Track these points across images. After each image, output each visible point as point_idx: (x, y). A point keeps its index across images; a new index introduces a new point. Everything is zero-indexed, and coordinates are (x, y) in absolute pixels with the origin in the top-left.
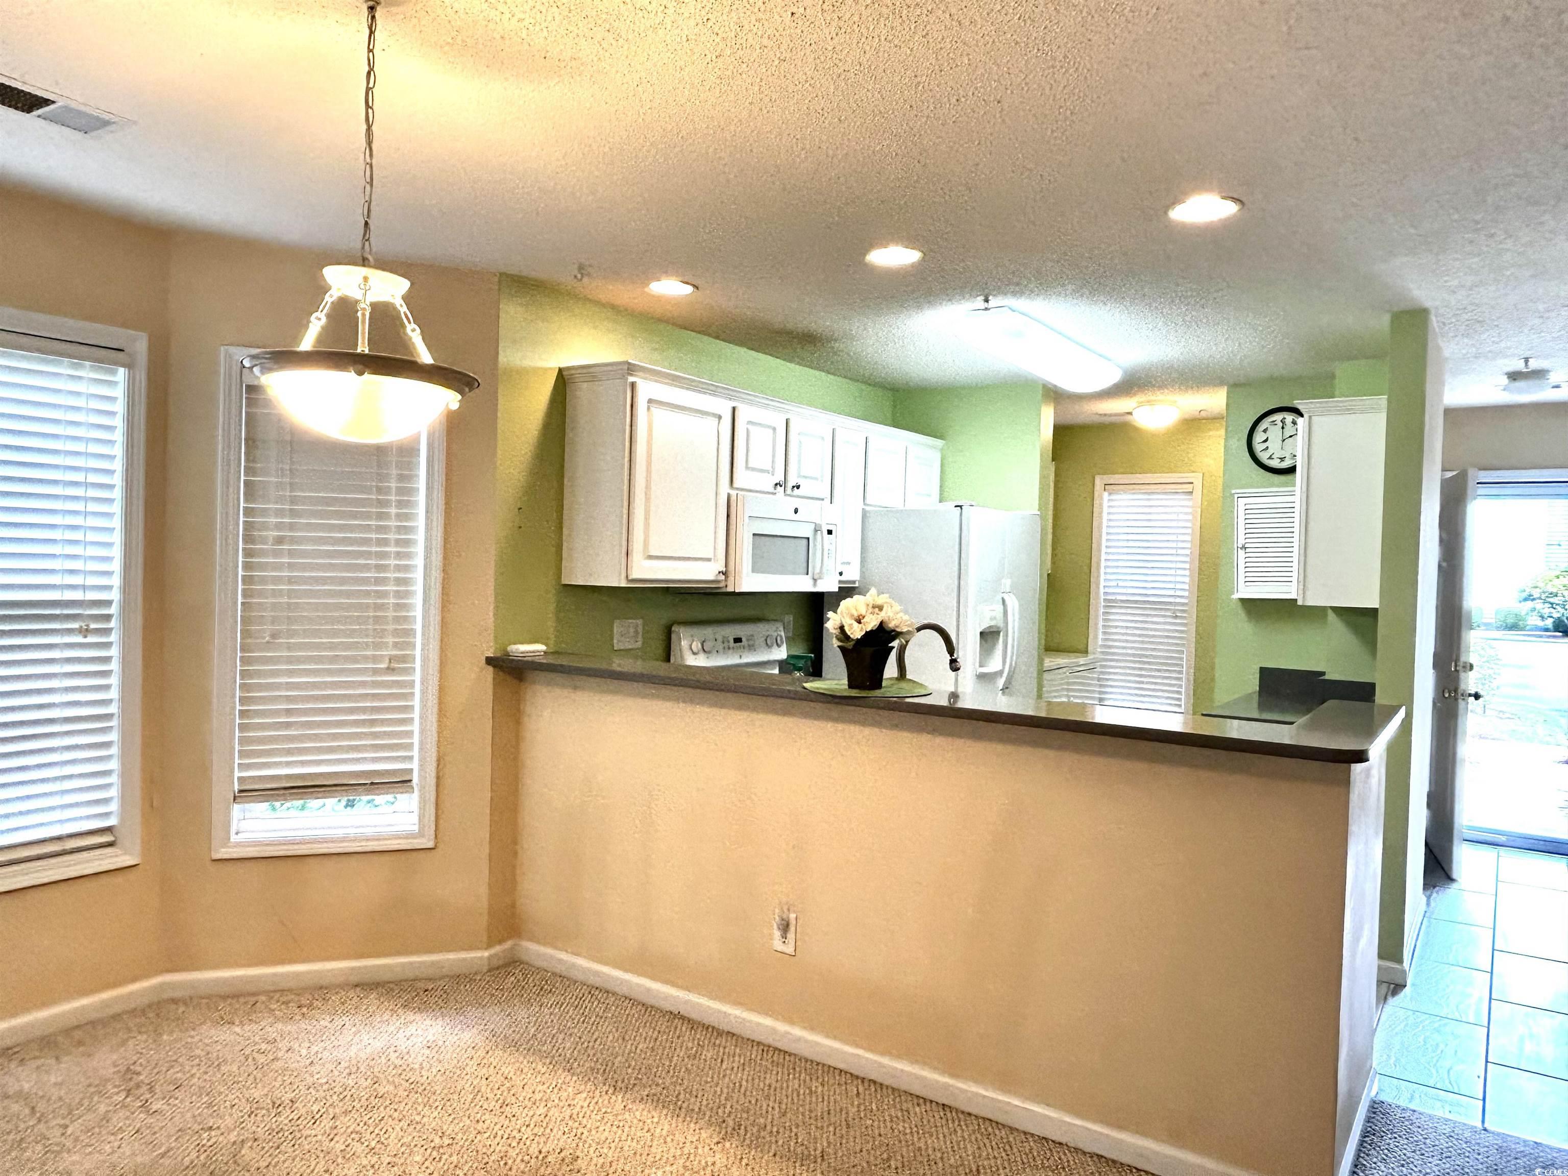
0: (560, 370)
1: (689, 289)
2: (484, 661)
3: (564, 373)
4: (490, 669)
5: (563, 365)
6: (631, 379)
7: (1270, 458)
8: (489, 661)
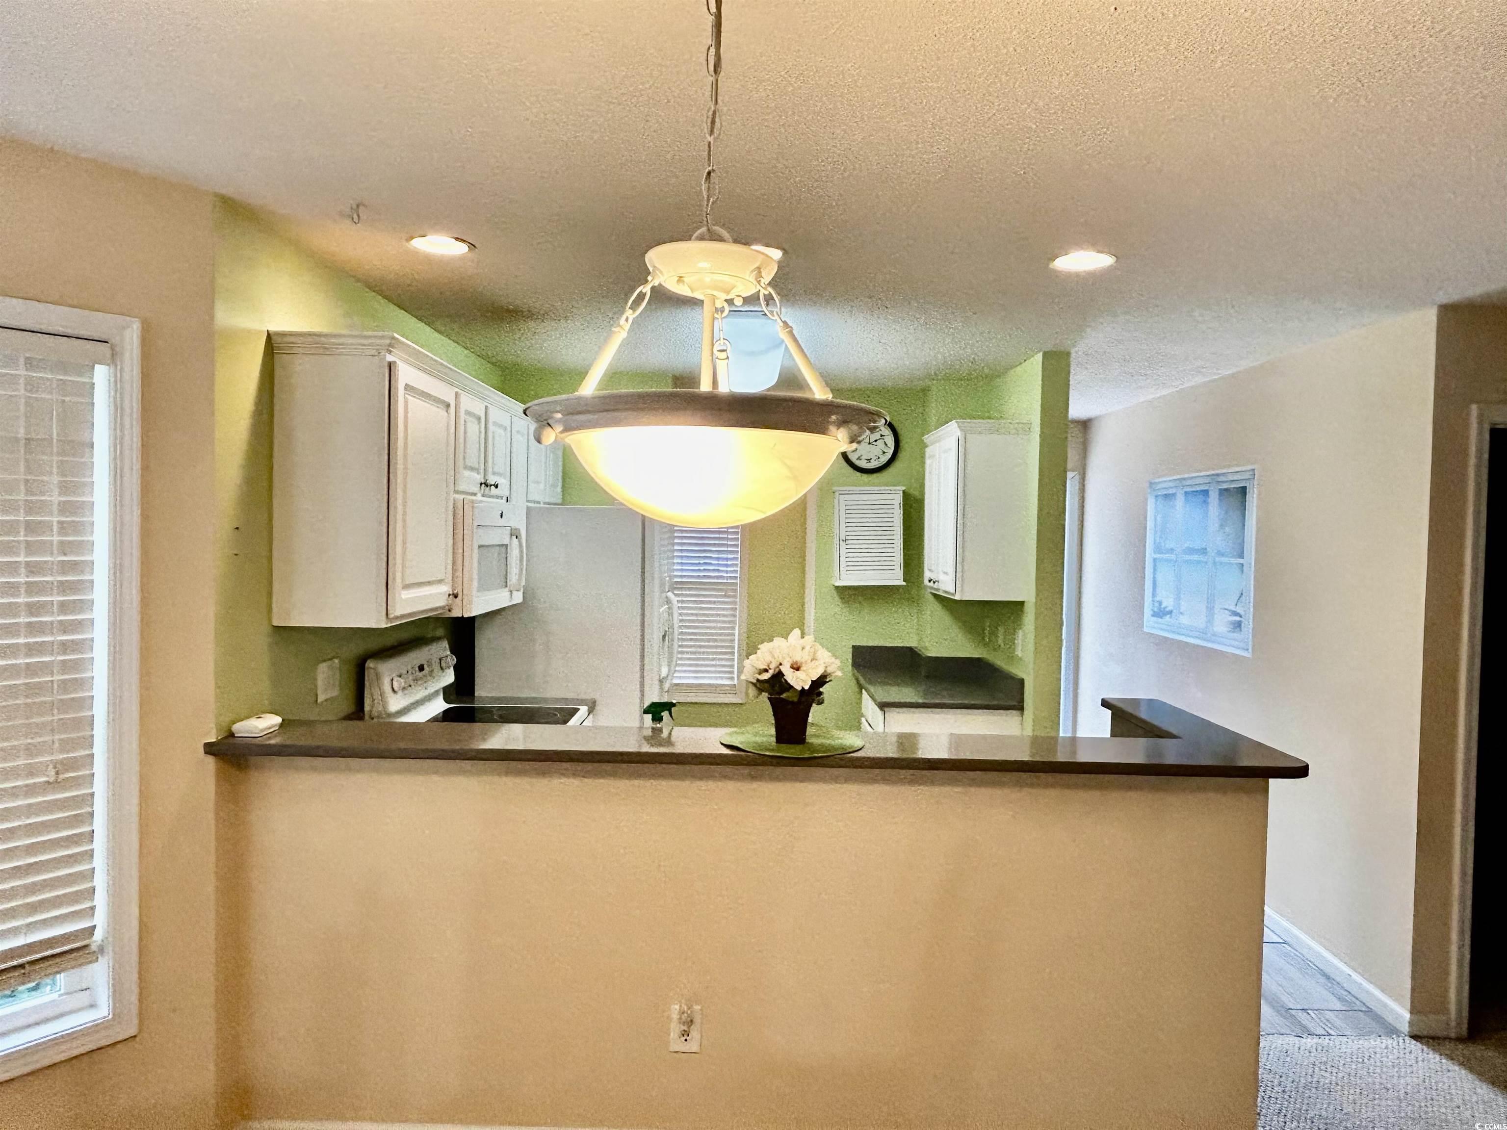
0: (269, 336)
1: (463, 248)
2: (202, 750)
3: (274, 338)
4: (210, 761)
5: (274, 328)
6: (390, 358)
7: (859, 458)
8: (210, 749)
